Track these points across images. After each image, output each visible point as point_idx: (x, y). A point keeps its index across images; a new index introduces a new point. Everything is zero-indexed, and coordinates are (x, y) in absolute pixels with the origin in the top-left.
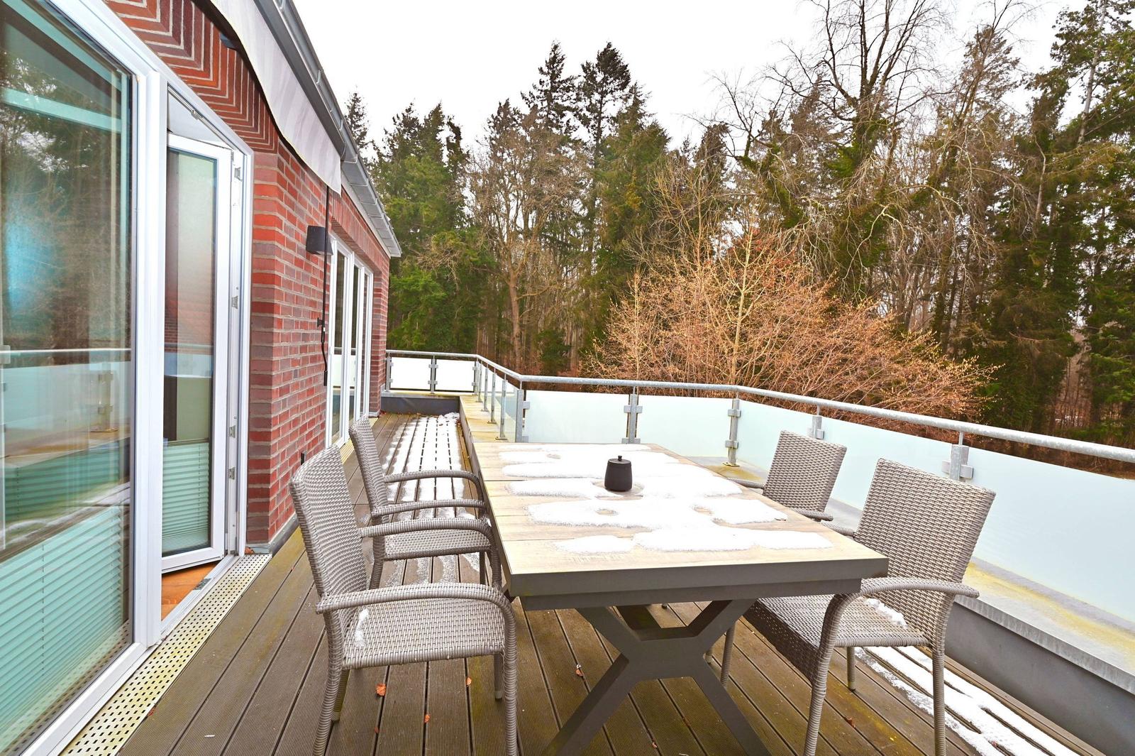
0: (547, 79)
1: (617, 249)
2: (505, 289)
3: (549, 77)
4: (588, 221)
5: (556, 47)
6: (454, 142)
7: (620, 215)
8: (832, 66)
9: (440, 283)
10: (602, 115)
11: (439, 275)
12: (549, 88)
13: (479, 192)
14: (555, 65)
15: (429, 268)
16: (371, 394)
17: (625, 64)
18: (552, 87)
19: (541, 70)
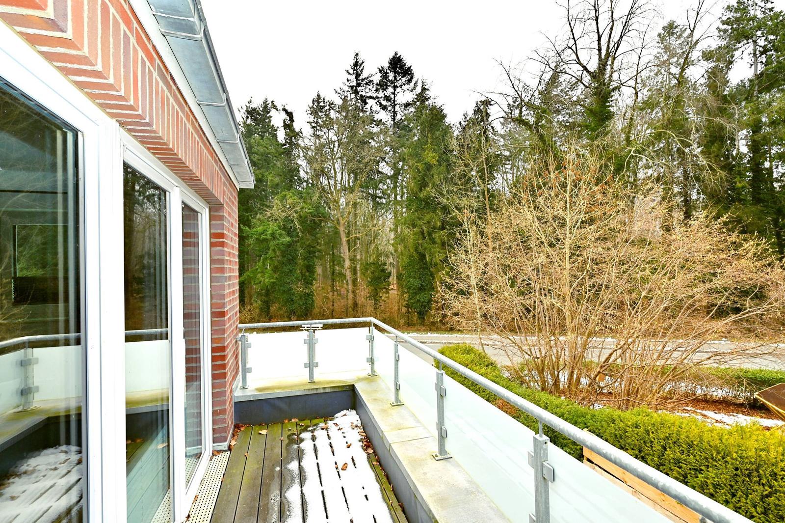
0: (353, 77)
1: (422, 195)
2: (337, 233)
3: (354, 76)
4: (394, 178)
5: (357, 55)
6: (289, 122)
7: (422, 169)
8: (575, 50)
9: (285, 231)
10: (396, 103)
11: (284, 225)
12: (355, 84)
13: (310, 161)
14: (358, 67)
15: (276, 220)
16: (214, 413)
17: (409, 66)
18: (357, 83)
19: (348, 72)
